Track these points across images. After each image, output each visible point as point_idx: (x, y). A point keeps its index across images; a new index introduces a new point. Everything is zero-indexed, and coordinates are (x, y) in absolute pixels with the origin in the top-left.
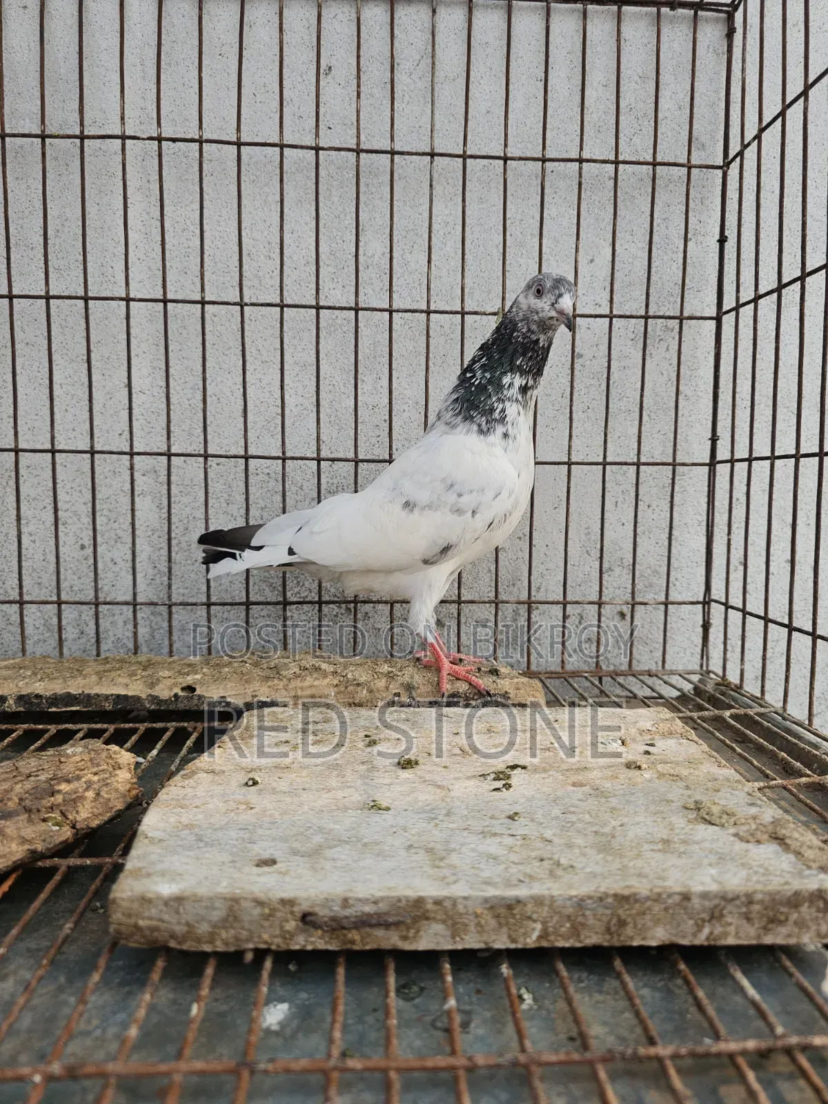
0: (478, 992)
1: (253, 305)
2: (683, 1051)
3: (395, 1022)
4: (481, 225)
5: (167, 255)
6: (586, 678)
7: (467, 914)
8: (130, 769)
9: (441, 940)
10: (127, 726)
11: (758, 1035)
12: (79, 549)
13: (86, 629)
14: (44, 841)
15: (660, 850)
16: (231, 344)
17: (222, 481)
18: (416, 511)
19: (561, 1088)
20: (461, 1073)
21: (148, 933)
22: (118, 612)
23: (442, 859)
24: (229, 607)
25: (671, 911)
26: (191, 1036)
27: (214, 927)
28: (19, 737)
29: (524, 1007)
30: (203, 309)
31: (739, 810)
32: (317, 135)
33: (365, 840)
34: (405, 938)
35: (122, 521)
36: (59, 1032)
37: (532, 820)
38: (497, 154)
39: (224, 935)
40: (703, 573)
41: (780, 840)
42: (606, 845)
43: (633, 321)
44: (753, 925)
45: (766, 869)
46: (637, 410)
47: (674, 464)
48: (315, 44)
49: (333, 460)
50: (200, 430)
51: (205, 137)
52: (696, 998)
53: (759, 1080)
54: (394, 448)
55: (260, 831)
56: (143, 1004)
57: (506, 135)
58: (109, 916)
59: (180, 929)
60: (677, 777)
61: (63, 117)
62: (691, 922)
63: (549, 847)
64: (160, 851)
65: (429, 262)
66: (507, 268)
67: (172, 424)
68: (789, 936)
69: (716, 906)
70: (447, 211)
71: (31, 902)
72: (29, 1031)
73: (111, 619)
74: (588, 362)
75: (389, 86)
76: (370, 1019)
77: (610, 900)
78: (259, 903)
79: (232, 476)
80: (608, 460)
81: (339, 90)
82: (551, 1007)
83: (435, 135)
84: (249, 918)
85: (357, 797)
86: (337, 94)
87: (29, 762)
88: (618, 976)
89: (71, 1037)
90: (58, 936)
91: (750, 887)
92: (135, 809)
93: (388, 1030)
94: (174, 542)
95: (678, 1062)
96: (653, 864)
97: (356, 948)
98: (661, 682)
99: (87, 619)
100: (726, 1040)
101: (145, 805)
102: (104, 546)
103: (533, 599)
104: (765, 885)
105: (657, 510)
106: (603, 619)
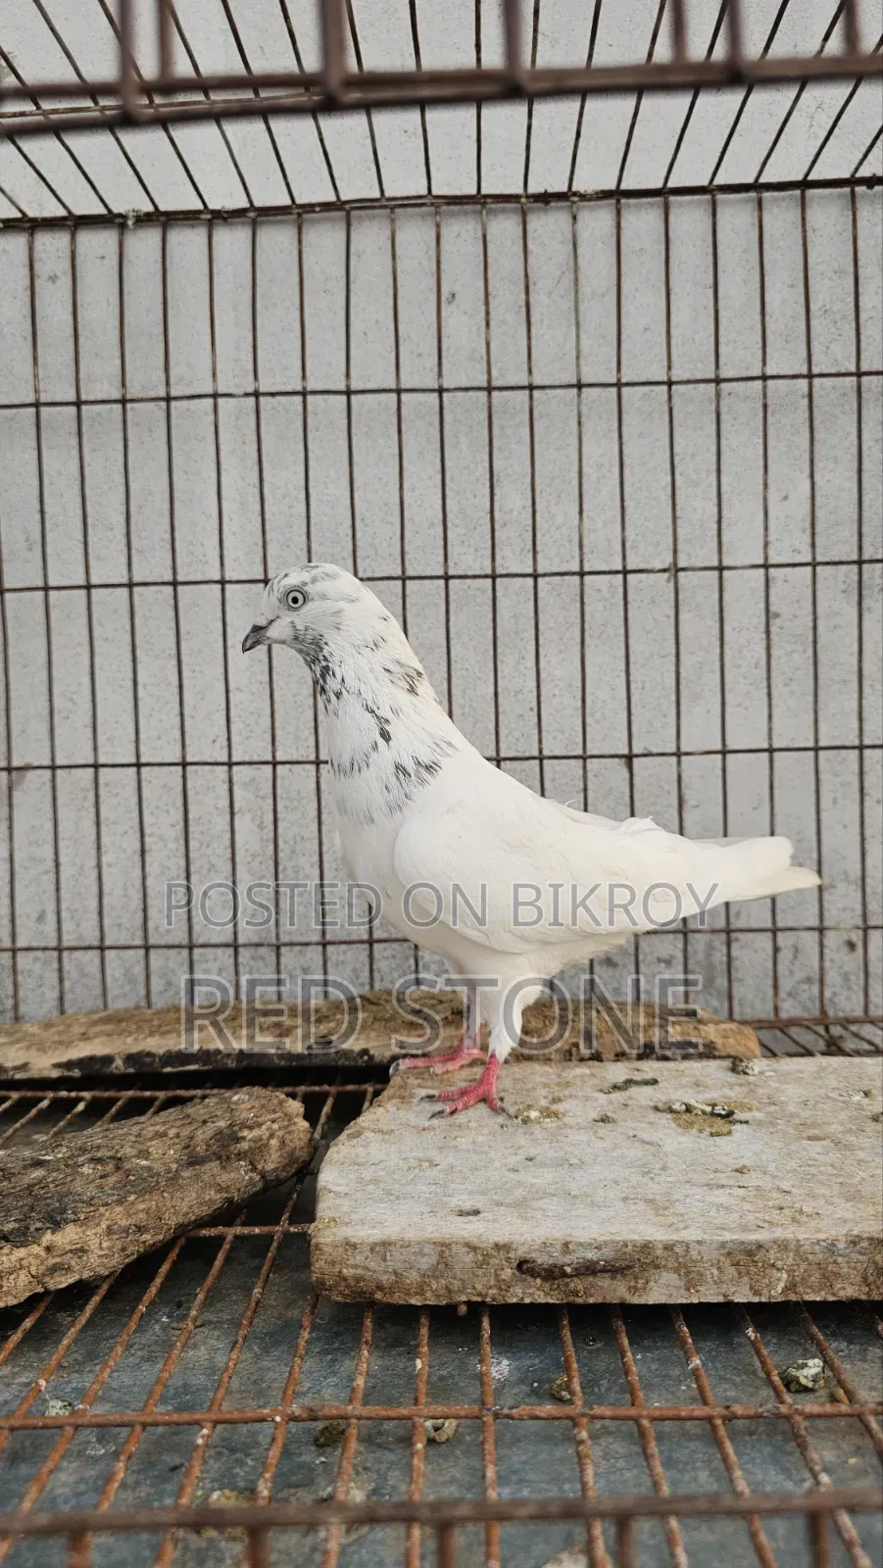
3: (636, 1378)
6: (808, 1027)
7: (702, 1261)
8: (301, 1118)
9: (674, 1292)
20: (719, 1422)
21: (353, 1283)
23: (666, 1208)
24: (347, 946)
26: (422, 1387)
27: (424, 1276)
32: (440, 375)
33: (574, 1193)
34: (634, 1290)
37: (765, 1173)
38: (660, 379)
39: (435, 1285)
43: (843, 568)
46: (855, 678)
48: (434, 269)
51: (309, 389)
55: (453, 1186)
59: (387, 1279)
61: (145, 378)
63: (788, 1197)
64: (350, 1203)
65: (580, 513)
66: (678, 514)
70: (600, 450)
74: (788, 623)
75: (524, 310)
77: (865, 1244)
78: (472, 1248)
80: (822, 744)
81: (465, 319)
83: (582, 362)
84: (461, 1265)
86: (461, 325)
93: (631, 1385)
97: (579, 1301)
103: (733, 926)
106: (826, 951)
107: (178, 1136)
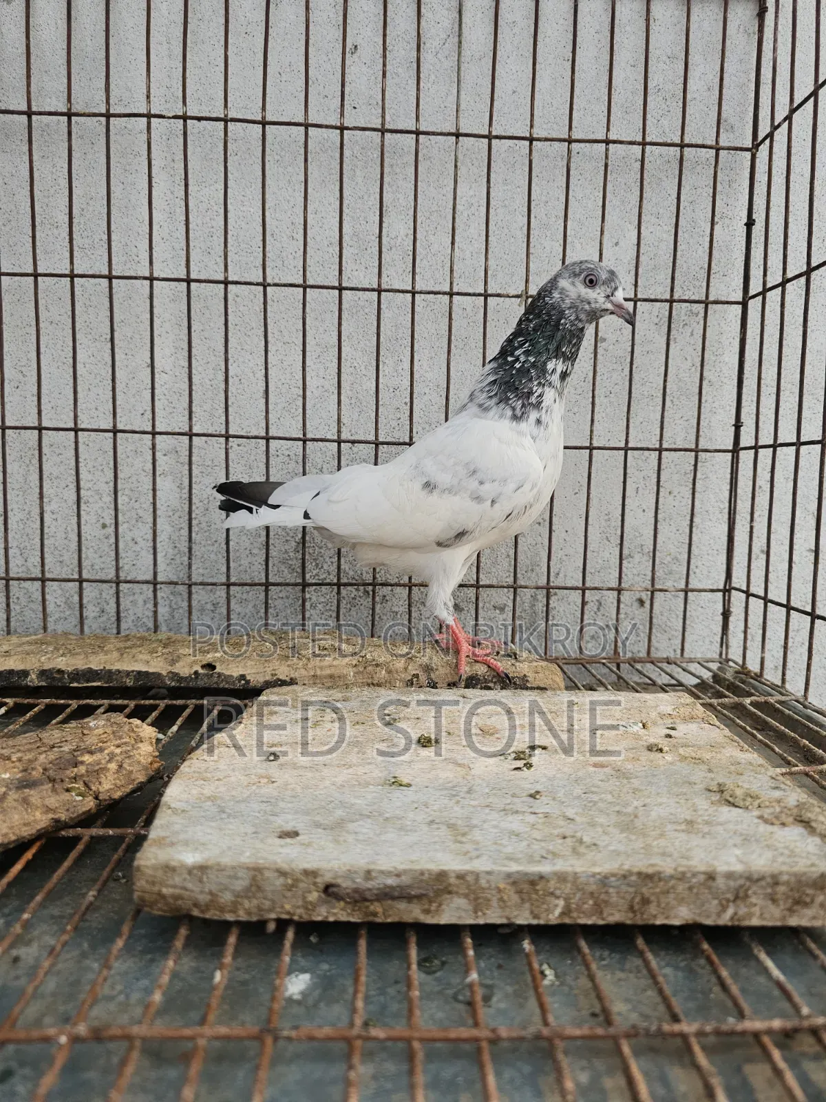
0: (500, 967)
1: (276, 285)
2: (708, 1028)
3: (417, 993)
4: (505, 206)
5: (191, 235)
6: (604, 664)
7: (489, 888)
8: (151, 743)
9: (463, 914)
10: (147, 702)
11: (783, 1015)
12: (100, 528)
13: (107, 608)
14: (68, 810)
15: (683, 831)
16: (254, 325)
17: (243, 462)
18: (435, 493)
19: (584, 1063)
20: (484, 1044)
21: (171, 901)
22: (138, 591)
23: (464, 835)
24: (248, 588)
25: (695, 891)
26: (214, 1002)
27: (238, 896)
28: (41, 712)
29: (546, 982)
30: (226, 289)
31: (763, 793)
32: (342, 114)
33: (387, 815)
34: (427, 912)
35: (142, 500)
36: (82, 996)
37: (554, 799)
38: (523, 135)
39: (247, 904)
40: (725, 561)
41: (806, 823)
42: (628, 825)
43: (658, 304)
44: (778, 905)
45: (792, 851)
46: (660, 395)
47: (696, 451)
48: (341, 22)
49: (353, 442)
50: (222, 411)
51: (230, 116)
52: (719, 978)
53: (786, 1059)
54: (414, 431)
55: (282, 804)
56: (167, 971)
57: (532, 115)
58: (133, 884)
59: (203, 898)
60: (699, 761)
61: (89, 96)
62: (715, 902)
63: (571, 826)
64: (183, 821)
65: (453, 243)
66: (532, 250)
67: (194, 405)
68: (814, 918)
69: (741, 886)
70: (472, 193)
71: (54, 871)
72: (54, 995)
73: (131, 598)
74: (611, 347)
75: (415, 65)
76: (391, 991)
77: (634, 878)
78: (282, 873)
79: (253, 458)
80: (630, 445)
81: (364, 69)
82: (573, 983)
83: (461, 115)
84: (272, 888)
85: (378, 774)
86: (362, 73)
87: (52, 734)
88: (641, 954)
89: (95, 1001)
90: (81, 904)
91: (776, 868)
92: (157, 781)
93: (410, 1001)
94: (194, 522)
95: (702, 1039)
96: (677, 843)
97: (379, 920)
98: (680, 670)
99: (108, 597)
100: (751, 1019)
101: (166, 779)
102: (125, 526)
103: (552, 584)
104: (792, 867)
105: (678, 497)
106: (622, 606)
107: (20, 760)
